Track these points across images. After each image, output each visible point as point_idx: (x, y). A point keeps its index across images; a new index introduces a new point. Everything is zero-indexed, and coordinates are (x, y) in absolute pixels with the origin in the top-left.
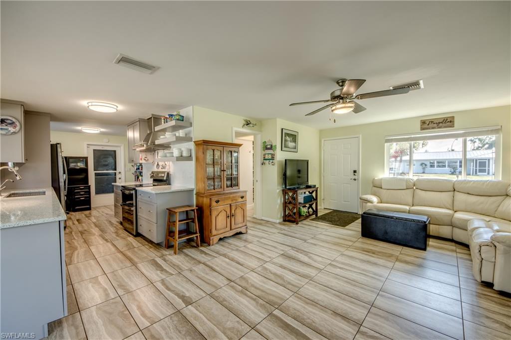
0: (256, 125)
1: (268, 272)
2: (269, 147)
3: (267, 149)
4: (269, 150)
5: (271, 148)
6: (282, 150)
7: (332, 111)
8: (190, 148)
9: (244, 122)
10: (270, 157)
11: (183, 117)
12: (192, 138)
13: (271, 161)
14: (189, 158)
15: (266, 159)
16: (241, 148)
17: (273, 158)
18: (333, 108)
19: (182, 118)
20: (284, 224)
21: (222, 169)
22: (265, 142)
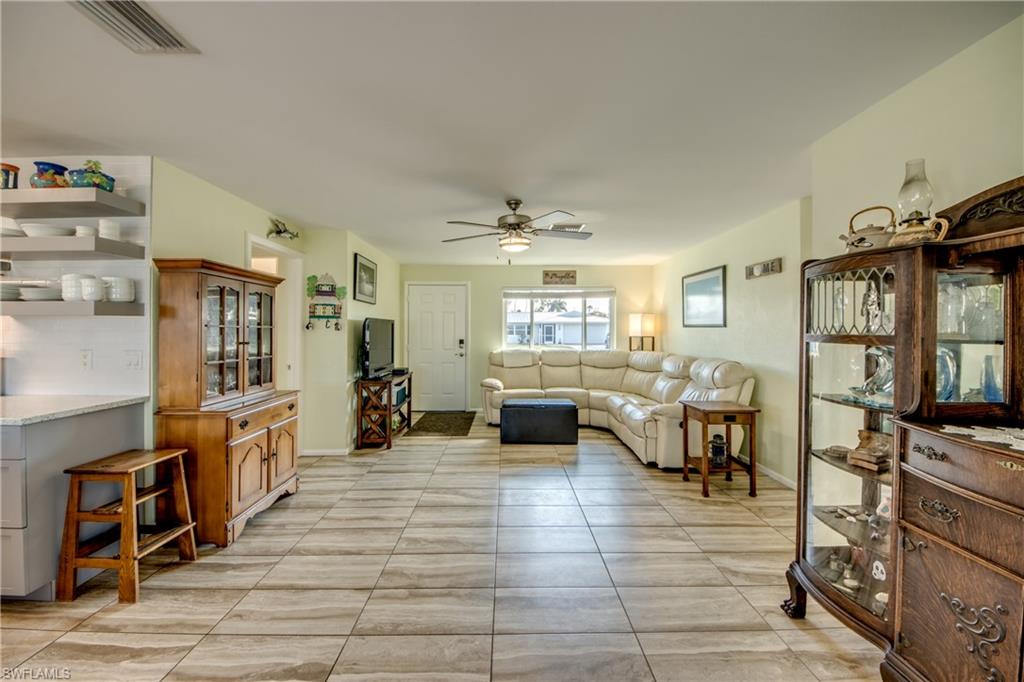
0: (297, 236)
1: (423, 543)
2: (325, 289)
3: (320, 293)
4: (328, 297)
5: (332, 292)
6: (354, 298)
7: (501, 246)
8: (136, 277)
9: (269, 226)
10: (329, 311)
11: (113, 180)
12: (142, 249)
13: (334, 321)
14: (133, 307)
15: (319, 317)
16: (278, 289)
17: (337, 314)
18: (502, 242)
19: (106, 184)
20: (358, 455)
21: (241, 340)
22: (315, 277)
